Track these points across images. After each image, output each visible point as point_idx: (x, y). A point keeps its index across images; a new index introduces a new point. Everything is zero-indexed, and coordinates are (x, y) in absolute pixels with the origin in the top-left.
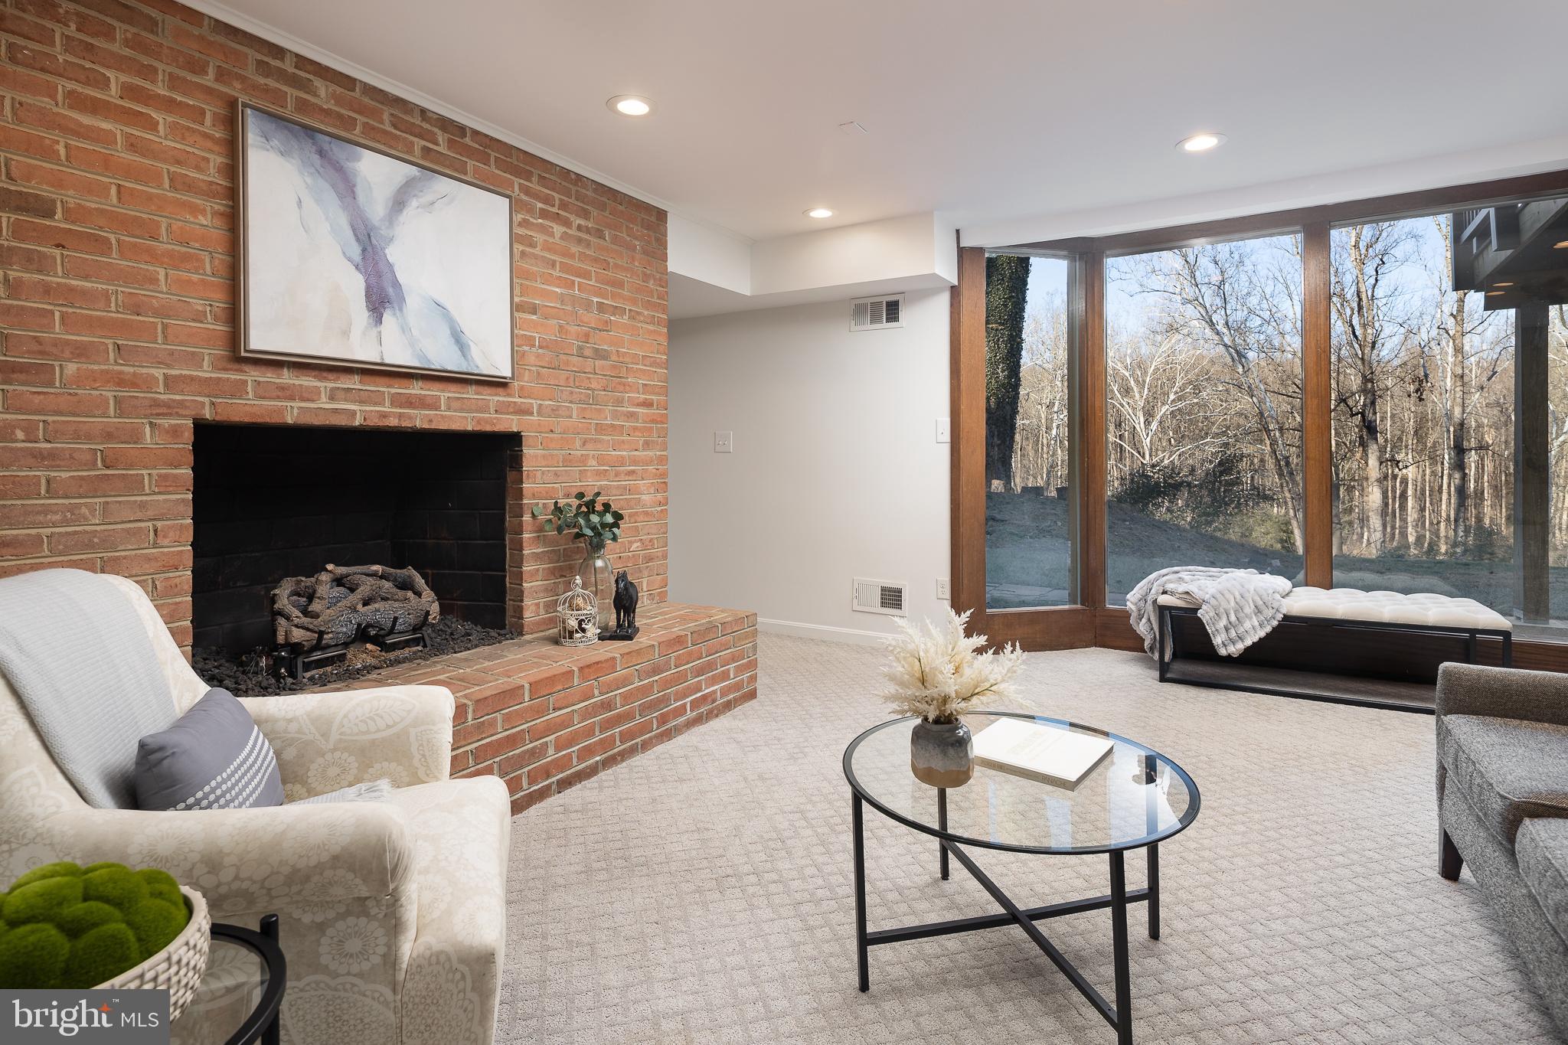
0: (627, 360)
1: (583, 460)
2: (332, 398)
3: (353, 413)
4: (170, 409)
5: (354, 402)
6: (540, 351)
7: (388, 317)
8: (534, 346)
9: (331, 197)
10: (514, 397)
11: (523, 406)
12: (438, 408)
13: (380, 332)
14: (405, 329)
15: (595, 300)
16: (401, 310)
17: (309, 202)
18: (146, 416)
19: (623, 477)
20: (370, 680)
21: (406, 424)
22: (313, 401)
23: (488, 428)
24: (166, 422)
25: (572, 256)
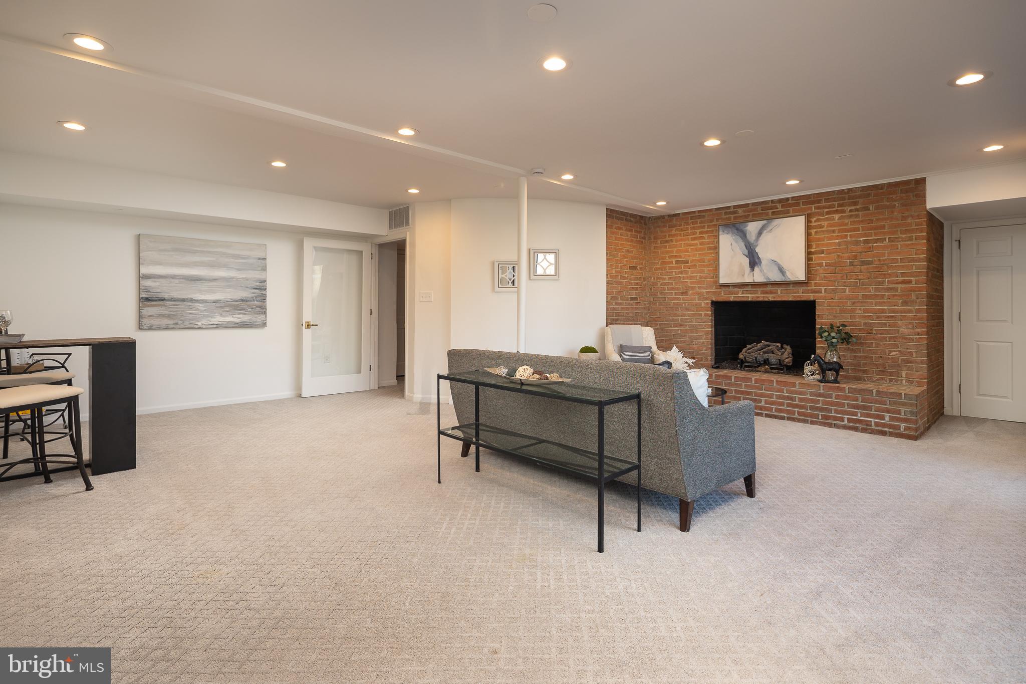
0: (886, 262)
1: (853, 311)
2: (742, 293)
3: (748, 297)
4: (706, 299)
5: (749, 294)
6: (826, 268)
7: (756, 269)
8: (823, 266)
9: (740, 240)
10: (812, 287)
11: (816, 290)
12: (777, 293)
13: (753, 274)
14: (761, 271)
15: (861, 239)
16: (760, 265)
17: (734, 243)
18: (703, 300)
19: (883, 319)
20: (758, 371)
21: (766, 299)
22: (737, 294)
23: (799, 299)
24: (706, 302)
25: (846, 224)
